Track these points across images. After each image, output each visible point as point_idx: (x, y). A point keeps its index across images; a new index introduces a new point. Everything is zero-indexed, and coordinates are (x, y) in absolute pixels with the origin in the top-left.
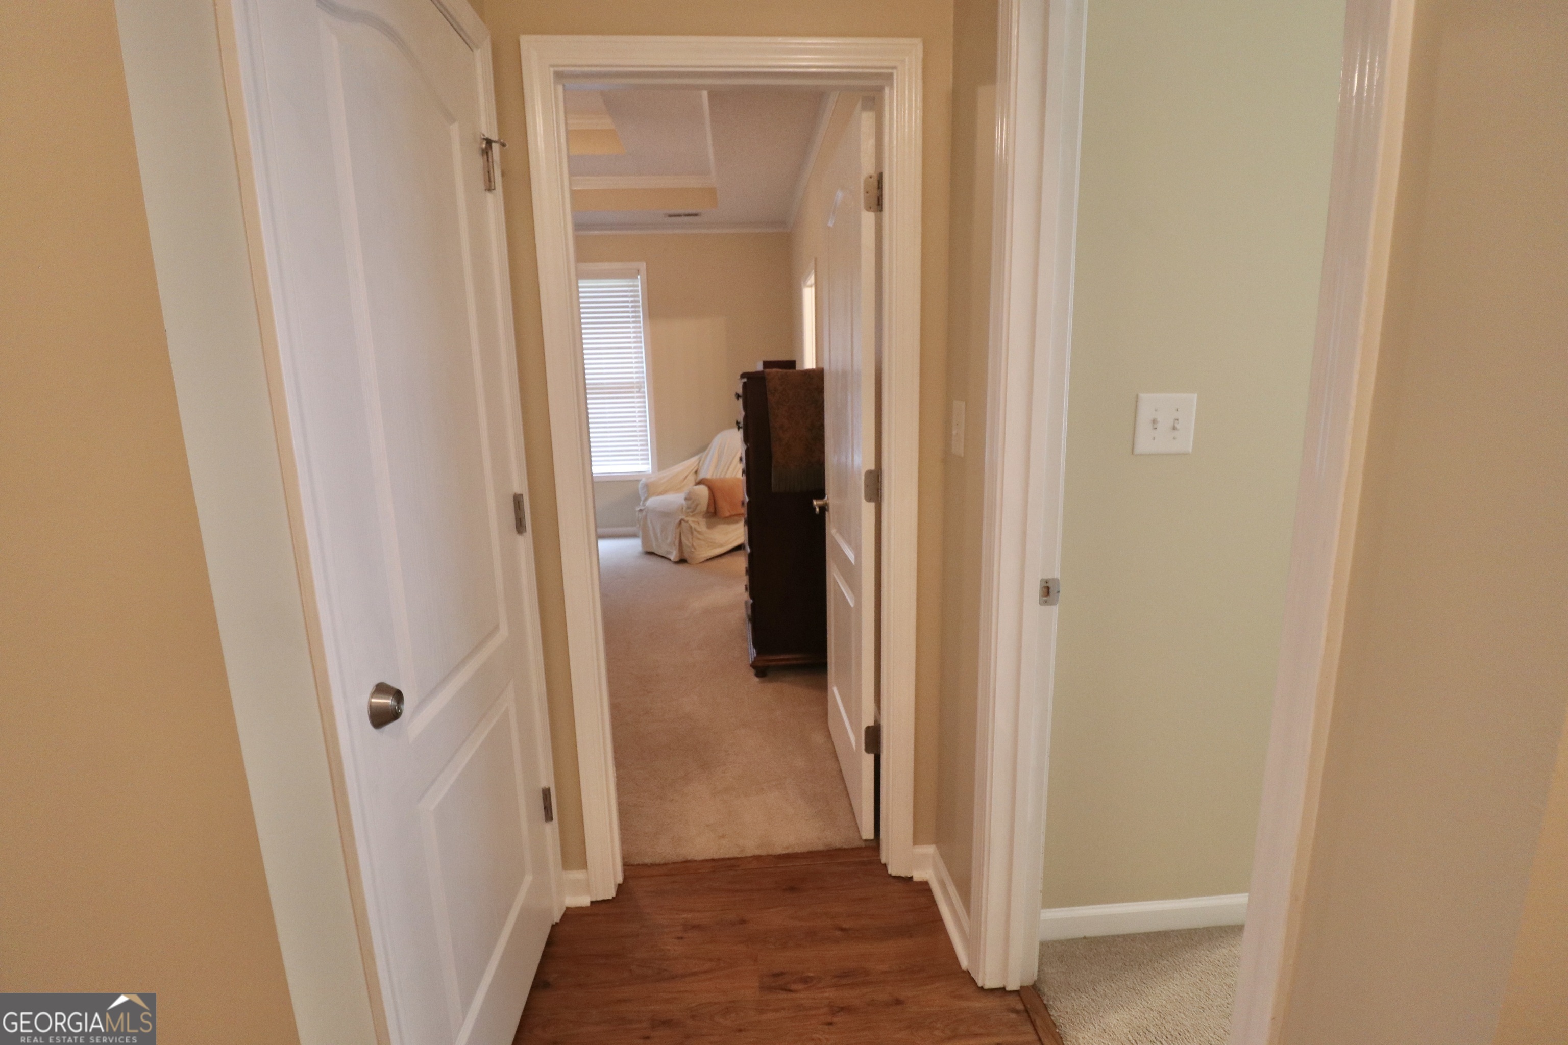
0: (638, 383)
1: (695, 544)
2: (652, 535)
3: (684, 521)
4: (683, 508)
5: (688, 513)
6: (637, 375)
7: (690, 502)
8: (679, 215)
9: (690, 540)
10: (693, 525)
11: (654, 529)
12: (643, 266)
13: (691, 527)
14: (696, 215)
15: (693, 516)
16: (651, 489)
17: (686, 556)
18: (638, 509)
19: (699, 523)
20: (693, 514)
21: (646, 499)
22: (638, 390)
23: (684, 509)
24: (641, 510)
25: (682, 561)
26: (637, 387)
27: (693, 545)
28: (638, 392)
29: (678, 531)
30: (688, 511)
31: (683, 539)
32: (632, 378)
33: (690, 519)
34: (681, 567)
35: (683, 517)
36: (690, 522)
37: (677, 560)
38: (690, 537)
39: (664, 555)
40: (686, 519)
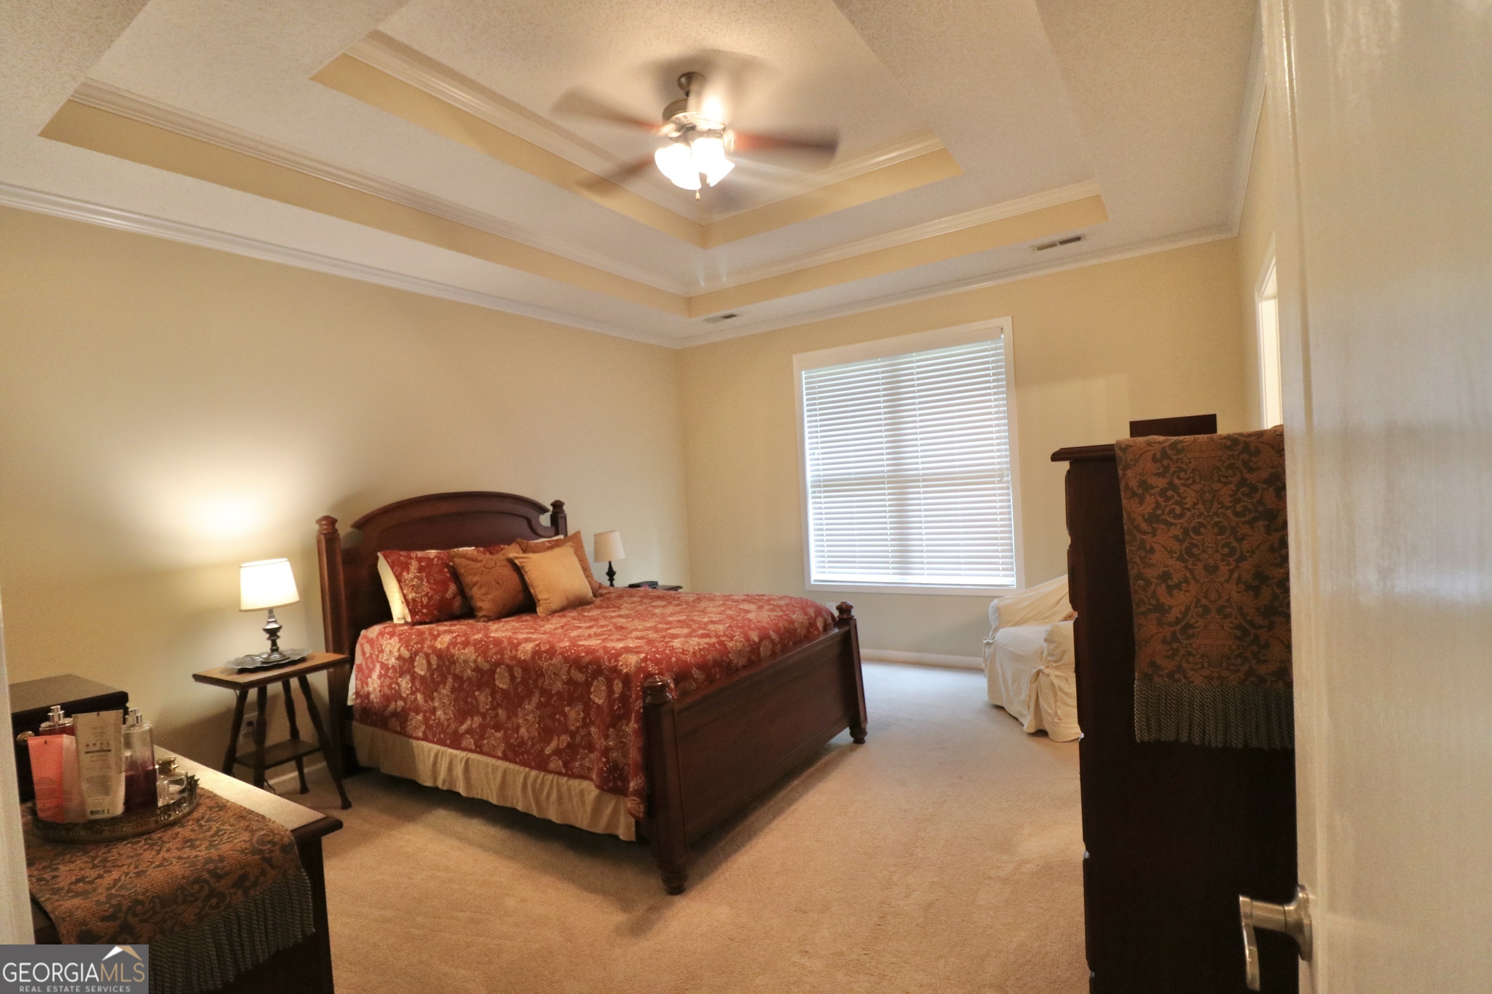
0: (1000, 470)
1: (1059, 712)
2: (1001, 682)
3: (1043, 672)
4: (1042, 653)
5: (1049, 661)
6: (999, 460)
7: (1053, 646)
8: (1052, 245)
9: (1053, 705)
10: (1056, 682)
11: (1004, 675)
12: (1006, 322)
13: (1053, 684)
14: (1078, 239)
15: (1057, 668)
16: (1005, 617)
17: (1047, 728)
18: (985, 642)
19: (1067, 680)
20: (1058, 664)
21: (997, 629)
22: (999, 479)
23: (1045, 654)
24: (988, 644)
25: (1041, 733)
26: (999, 476)
27: (1056, 713)
28: (1000, 482)
29: (1034, 685)
30: (1050, 658)
31: (1042, 702)
32: (993, 464)
33: (1053, 673)
34: (1037, 746)
35: (1042, 667)
36: (1052, 677)
37: (1032, 730)
38: (1052, 700)
39: (1016, 716)
40: (1047, 671)
